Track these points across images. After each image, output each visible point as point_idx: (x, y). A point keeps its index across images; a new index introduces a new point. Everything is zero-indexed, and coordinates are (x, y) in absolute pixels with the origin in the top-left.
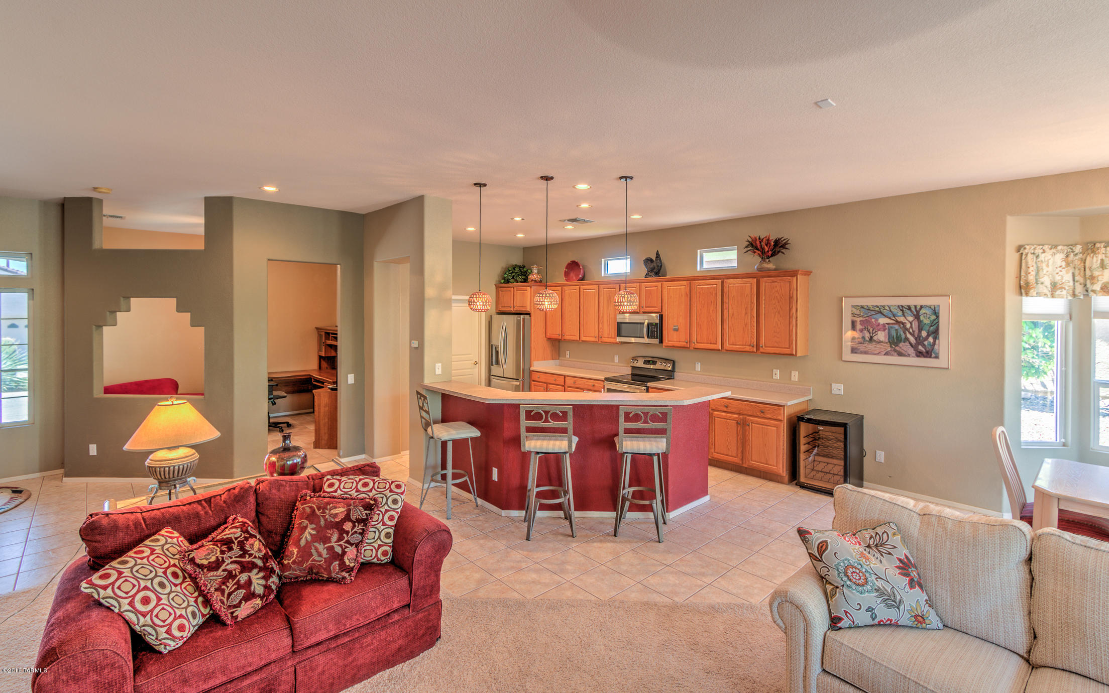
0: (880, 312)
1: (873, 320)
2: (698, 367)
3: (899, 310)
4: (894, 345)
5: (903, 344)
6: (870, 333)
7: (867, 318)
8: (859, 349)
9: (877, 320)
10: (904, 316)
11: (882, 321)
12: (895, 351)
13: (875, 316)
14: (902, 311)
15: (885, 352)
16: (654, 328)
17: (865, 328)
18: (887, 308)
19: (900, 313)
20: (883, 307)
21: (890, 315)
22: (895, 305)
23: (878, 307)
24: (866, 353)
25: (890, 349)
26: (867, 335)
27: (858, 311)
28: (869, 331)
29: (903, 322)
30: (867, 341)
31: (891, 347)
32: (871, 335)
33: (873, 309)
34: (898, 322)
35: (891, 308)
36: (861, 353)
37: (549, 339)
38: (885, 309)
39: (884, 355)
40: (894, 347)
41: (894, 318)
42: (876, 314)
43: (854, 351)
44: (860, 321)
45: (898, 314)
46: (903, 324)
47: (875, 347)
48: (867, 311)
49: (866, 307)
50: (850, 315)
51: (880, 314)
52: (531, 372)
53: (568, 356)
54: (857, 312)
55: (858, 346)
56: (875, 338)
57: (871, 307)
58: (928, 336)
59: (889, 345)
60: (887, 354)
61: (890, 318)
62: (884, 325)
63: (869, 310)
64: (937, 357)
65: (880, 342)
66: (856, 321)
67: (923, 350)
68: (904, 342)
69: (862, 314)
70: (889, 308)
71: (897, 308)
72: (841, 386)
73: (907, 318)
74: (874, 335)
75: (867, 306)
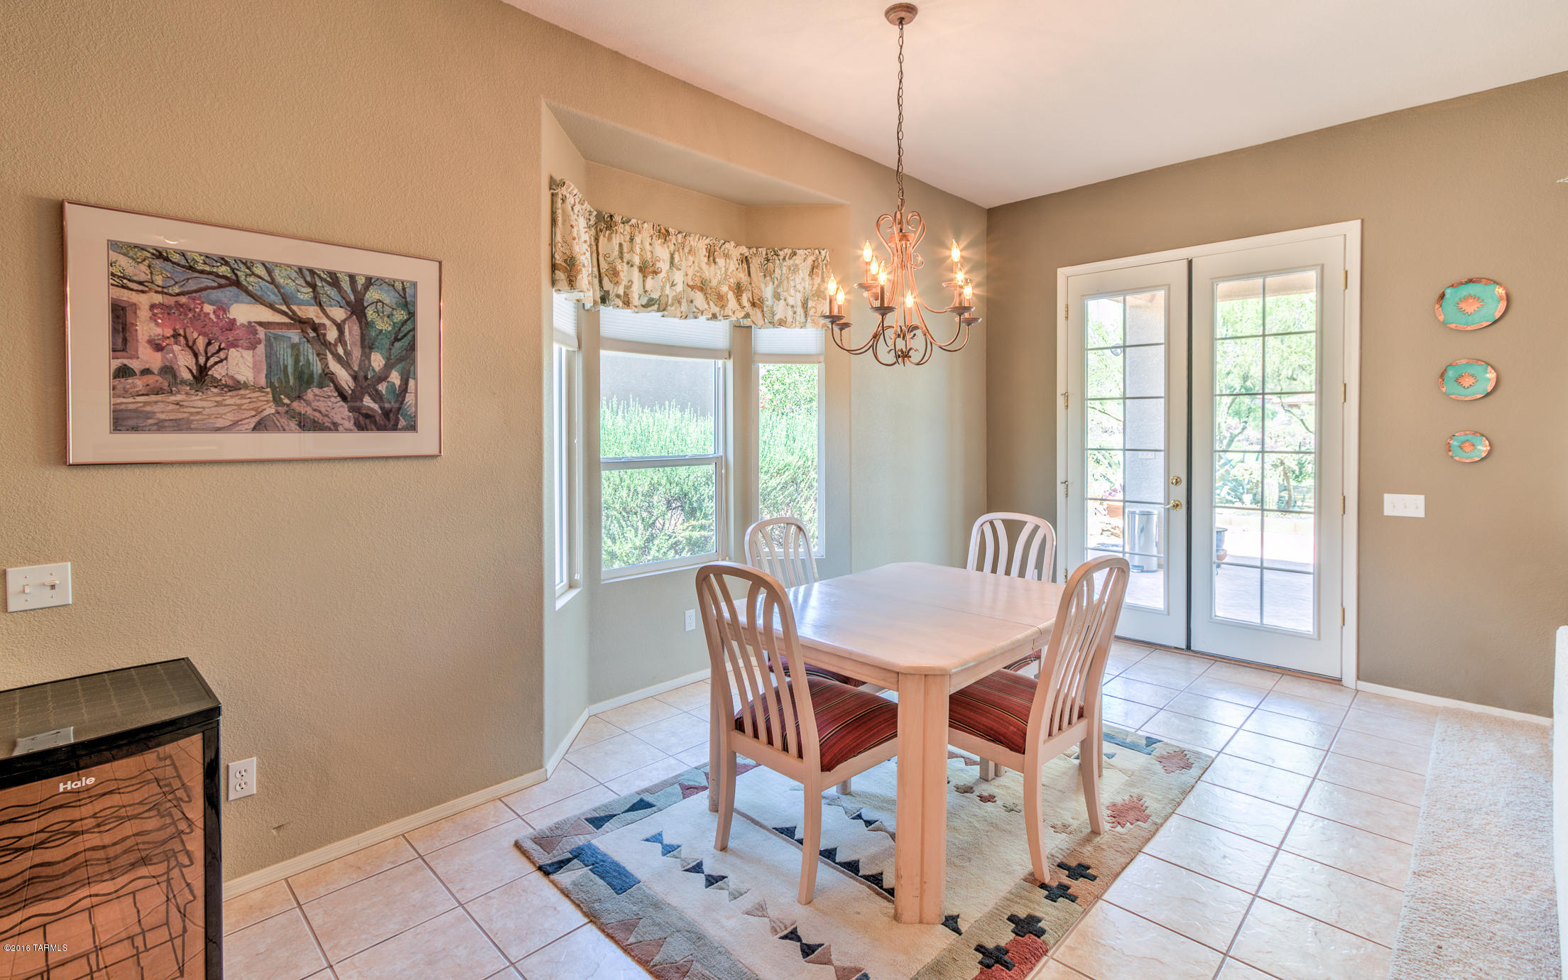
0: (237, 283)
1: (208, 308)
3: (301, 282)
4: (288, 396)
5: (317, 391)
6: (196, 355)
7: (183, 300)
8: (148, 415)
9: (222, 308)
10: (320, 305)
11: (244, 312)
12: (291, 414)
13: (215, 295)
14: (313, 286)
15: (257, 418)
17: (176, 335)
18: (260, 271)
19: (305, 294)
20: (248, 264)
21: (273, 297)
22: (289, 266)
23: (227, 264)
24: (180, 426)
25: (273, 411)
26: (184, 362)
27: (143, 267)
28: (191, 348)
29: (317, 321)
30: (183, 382)
31: (277, 401)
32: (202, 360)
33: (207, 268)
34: (297, 322)
35: (276, 272)
36: (161, 427)
38: (253, 274)
39: (254, 429)
40: (286, 401)
41: (284, 308)
42: (220, 286)
43: (121, 421)
44: (152, 307)
45: (301, 297)
46: (316, 327)
47: (219, 404)
48: (180, 274)
49: (176, 258)
50: (104, 280)
51: (234, 289)
54: (141, 272)
55: (146, 403)
56: (217, 372)
57: (200, 259)
58: (388, 367)
59: (270, 397)
60: (260, 426)
61: (271, 306)
62: (251, 327)
63: (191, 268)
64: (412, 427)
65: (235, 386)
66: (135, 306)
67: (375, 406)
68: (321, 386)
69: (159, 280)
70: (269, 272)
71: (294, 275)
72: (63, 572)
73: (328, 309)
74: (212, 361)
75: (183, 254)
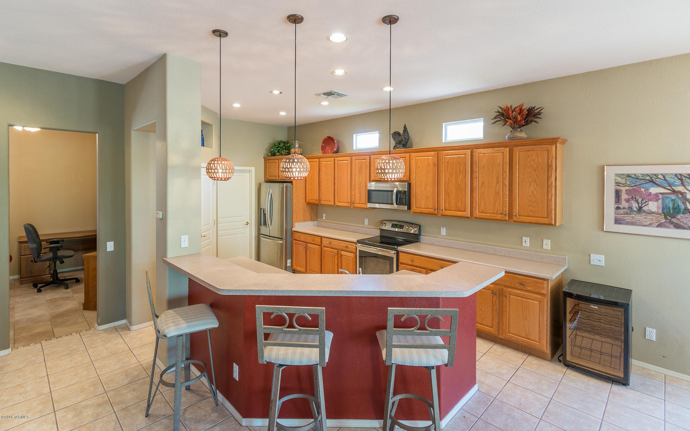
0: (653, 182)
1: (643, 190)
2: (443, 231)
3: (677, 178)
4: (670, 217)
5: (682, 215)
6: (638, 204)
7: (635, 187)
8: (624, 220)
9: (647, 189)
10: (684, 186)
11: (654, 190)
12: (671, 223)
13: (644, 186)
14: (681, 180)
15: (658, 223)
16: (403, 195)
17: (632, 198)
18: (661, 177)
19: (678, 182)
20: (656, 175)
21: (665, 185)
22: (671, 174)
23: (649, 176)
24: (633, 224)
25: (664, 221)
26: (635, 205)
27: (624, 180)
28: (637, 201)
29: (682, 191)
30: (634, 211)
31: (666, 218)
32: (640, 205)
33: (643, 178)
34: (674, 192)
35: (667, 177)
36: (627, 223)
37: (308, 203)
38: (658, 178)
39: (657, 226)
40: (669, 218)
41: (669, 188)
42: (647, 183)
43: (617, 221)
44: (626, 190)
45: (676, 184)
46: (682, 193)
47: (645, 218)
48: (634, 180)
49: (633, 176)
50: (613, 184)
51: (651, 183)
52: (293, 232)
53: (324, 218)
54: (623, 181)
55: (624, 217)
56: (645, 208)
57: (640, 175)
59: (663, 217)
60: (660, 225)
61: (664, 188)
62: (657, 195)
63: (637, 178)
65: (651, 213)
66: (621, 190)
68: (684, 213)
69: (628, 183)
70: (664, 177)
71: (673, 177)
72: (602, 258)
73: (687, 187)
74: (643, 205)
75: (635, 175)
